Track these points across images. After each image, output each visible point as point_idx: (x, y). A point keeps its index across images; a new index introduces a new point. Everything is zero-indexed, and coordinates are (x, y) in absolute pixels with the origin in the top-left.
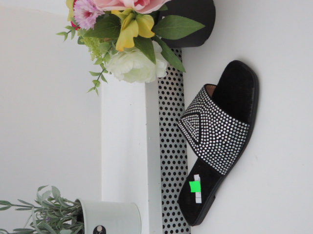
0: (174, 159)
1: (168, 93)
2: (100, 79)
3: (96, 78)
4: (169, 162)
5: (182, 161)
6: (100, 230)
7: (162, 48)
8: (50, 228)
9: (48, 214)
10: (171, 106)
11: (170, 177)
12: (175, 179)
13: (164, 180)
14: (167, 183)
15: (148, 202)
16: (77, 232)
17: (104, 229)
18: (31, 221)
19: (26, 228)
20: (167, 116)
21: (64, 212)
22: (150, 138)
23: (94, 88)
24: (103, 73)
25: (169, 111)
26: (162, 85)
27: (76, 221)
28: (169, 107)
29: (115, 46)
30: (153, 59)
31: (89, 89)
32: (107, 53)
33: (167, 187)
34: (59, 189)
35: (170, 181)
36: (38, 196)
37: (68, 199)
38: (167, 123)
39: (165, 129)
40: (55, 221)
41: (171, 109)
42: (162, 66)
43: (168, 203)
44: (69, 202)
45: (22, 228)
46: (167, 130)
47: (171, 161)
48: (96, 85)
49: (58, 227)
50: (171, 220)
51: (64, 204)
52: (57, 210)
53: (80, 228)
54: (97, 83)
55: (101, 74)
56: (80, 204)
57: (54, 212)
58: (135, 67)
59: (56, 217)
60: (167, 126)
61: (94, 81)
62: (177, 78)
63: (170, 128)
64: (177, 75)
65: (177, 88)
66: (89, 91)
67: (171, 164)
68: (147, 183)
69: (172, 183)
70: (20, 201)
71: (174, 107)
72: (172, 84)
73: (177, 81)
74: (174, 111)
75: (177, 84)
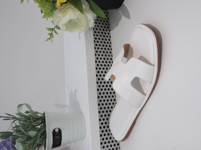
0: (106, 84)
1: (101, 42)
2: (54, 33)
3: (51, 32)
4: (103, 86)
6: (57, 130)
8: (23, 130)
10: (103, 50)
11: (104, 96)
12: (108, 97)
13: (100, 97)
14: (102, 99)
15: (89, 112)
16: (41, 132)
17: (60, 130)
18: (11, 128)
19: (8, 131)
20: (101, 56)
22: (89, 70)
23: (50, 39)
24: (55, 29)
25: (102, 53)
26: (97, 37)
28: (102, 51)
29: (56, 4)
30: (81, 11)
31: (46, 40)
32: (52, 10)
33: (103, 102)
35: (104, 98)
36: (18, 110)
37: (39, 112)
38: (101, 61)
39: (100, 65)
42: (90, 18)
43: (103, 112)
44: (40, 114)
45: (6, 131)
46: (101, 65)
48: (51, 37)
50: (106, 123)
51: (35, 115)
52: (30, 119)
53: (43, 130)
54: (51, 35)
57: (27, 120)
58: (71, 19)
59: (28, 123)
60: (101, 63)
61: (49, 34)
62: (107, 32)
63: (103, 64)
64: (107, 30)
65: (107, 39)
66: (46, 41)
67: (105, 87)
68: (88, 99)
69: (106, 99)
70: (6, 114)
71: (105, 51)
72: (104, 36)
73: (107, 35)
74: (105, 53)
75: (107, 37)
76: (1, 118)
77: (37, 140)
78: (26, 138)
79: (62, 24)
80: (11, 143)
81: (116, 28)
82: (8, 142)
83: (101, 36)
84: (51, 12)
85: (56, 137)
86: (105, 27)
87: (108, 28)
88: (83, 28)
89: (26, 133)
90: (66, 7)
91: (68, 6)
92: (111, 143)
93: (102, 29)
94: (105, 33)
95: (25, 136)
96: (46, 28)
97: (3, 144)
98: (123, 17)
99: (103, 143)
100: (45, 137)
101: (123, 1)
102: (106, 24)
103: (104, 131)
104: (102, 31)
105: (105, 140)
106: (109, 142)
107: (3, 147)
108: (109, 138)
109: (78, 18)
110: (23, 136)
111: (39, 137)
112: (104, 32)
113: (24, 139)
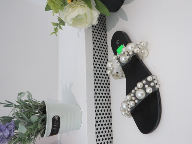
0: (101, 78)
1: (98, 41)
3: (56, 27)
5: (106, 80)
7: (96, 3)
8: (24, 116)
9: (24, 108)
10: (100, 48)
11: (99, 89)
12: (102, 90)
13: (96, 90)
14: (98, 92)
15: (86, 102)
16: (41, 119)
17: (59, 118)
18: (13, 113)
19: (9, 116)
20: (97, 54)
21: (34, 107)
22: (87, 64)
23: (54, 32)
26: (94, 36)
27: (41, 113)
28: (98, 49)
30: (90, 7)
32: (62, 5)
33: (98, 95)
34: (31, 94)
36: (18, 98)
38: (97, 58)
40: (28, 112)
41: (100, 50)
43: (98, 104)
45: (7, 116)
46: (98, 62)
47: (100, 79)
48: (55, 31)
49: (30, 116)
50: (100, 114)
52: (29, 107)
53: (43, 117)
54: (56, 29)
55: (59, 24)
56: (45, 103)
58: (79, 14)
59: (28, 110)
60: (97, 60)
62: (103, 33)
63: (99, 61)
64: (103, 31)
65: (103, 39)
66: (51, 34)
67: (100, 82)
68: (86, 90)
69: (101, 92)
70: (6, 101)
71: (101, 49)
72: (100, 36)
73: (103, 35)
74: (101, 51)
75: (103, 37)
76: (1, 104)
77: (38, 125)
78: (27, 123)
79: (70, 18)
80: (13, 127)
81: (113, 29)
82: (10, 125)
83: (98, 36)
84: (62, 7)
85: (55, 125)
86: (101, 28)
87: (104, 29)
88: (87, 24)
89: (27, 118)
90: (77, 3)
91: (78, 3)
92: (104, 133)
93: (99, 29)
94: (102, 34)
95: (26, 122)
96: (52, 23)
97: (5, 127)
98: (120, 19)
99: (97, 133)
100: (45, 124)
101: (122, 6)
102: (102, 26)
103: (99, 122)
104: (99, 31)
105: (99, 130)
106: (102, 132)
107: (5, 130)
108: (102, 129)
109: (85, 14)
110: (24, 121)
111: (40, 122)
112: (100, 33)
113: (25, 124)
